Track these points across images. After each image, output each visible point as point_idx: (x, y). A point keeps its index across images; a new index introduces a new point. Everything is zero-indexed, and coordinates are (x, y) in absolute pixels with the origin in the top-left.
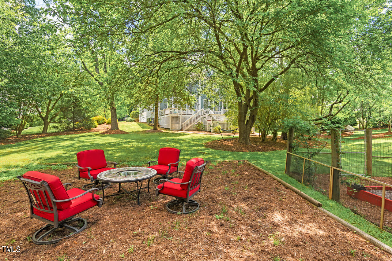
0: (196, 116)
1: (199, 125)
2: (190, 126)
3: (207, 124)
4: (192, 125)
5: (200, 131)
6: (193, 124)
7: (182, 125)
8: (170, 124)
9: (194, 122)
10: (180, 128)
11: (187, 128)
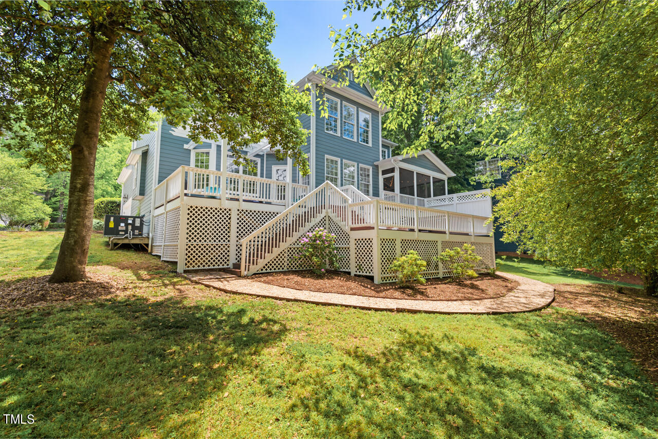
0: (301, 211)
1: (317, 246)
2: (276, 251)
3: (352, 242)
4: (284, 246)
5: (320, 276)
6: (290, 240)
7: (239, 247)
8: (182, 242)
9: (296, 235)
10: (232, 260)
11: (262, 263)
